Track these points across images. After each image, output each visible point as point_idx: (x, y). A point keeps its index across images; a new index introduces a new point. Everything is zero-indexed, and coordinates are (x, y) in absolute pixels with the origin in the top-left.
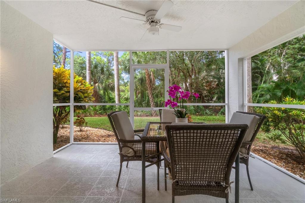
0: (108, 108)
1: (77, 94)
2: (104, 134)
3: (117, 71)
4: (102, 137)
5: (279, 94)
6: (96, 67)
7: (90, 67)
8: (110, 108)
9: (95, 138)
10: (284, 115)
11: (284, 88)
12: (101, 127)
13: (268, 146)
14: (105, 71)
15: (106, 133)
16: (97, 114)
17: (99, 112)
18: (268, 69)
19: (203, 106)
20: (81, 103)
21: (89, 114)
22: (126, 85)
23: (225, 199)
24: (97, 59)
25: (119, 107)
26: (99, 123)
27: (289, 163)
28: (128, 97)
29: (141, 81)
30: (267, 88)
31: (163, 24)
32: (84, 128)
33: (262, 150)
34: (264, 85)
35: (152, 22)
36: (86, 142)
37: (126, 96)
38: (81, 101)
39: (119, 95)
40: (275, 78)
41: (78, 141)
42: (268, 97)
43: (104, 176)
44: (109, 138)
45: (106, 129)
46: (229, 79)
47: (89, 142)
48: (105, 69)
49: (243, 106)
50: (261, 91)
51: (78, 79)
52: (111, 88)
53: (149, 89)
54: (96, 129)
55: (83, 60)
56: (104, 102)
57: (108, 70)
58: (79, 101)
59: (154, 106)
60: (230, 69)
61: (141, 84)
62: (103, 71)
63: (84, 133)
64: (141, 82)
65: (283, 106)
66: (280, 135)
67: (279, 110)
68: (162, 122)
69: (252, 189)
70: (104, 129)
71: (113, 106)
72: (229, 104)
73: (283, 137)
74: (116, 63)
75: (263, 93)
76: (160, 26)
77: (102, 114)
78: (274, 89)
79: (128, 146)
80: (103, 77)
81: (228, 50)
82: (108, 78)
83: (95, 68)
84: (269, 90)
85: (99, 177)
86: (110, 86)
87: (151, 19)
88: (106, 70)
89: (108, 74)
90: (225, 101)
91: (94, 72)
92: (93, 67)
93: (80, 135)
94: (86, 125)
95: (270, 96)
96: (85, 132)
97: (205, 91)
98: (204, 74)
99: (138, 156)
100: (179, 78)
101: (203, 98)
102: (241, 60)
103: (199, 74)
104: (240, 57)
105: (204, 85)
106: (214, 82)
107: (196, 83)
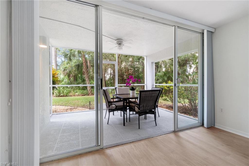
2: (65, 108)
5: (166, 79)
10: (168, 89)
11: (168, 75)
13: (162, 105)
18: (161, 64)
23: (154, 115)
27: (170, 109)
30: (160, 75)
33: (160, 106)
34: (159, 74)
40: (164, 70)
42: (161, 80)
49: (153, 85)
50: (157, 77)
53: (86, 74)
60: (147, 66)
64: (78, 68)
65: (168, 85)
66: (167, 99)
67: (167, 87)
69: (159, 117)
72: (147, 85)
73: (168, 99)
75: (159, 78)
78: (164, 76)
81: (146, 56)
84: (161, 77)
90: (144, 83)
95: (162, 80)
97: (125, 76)
98: (124, 63)
99: (117, 109)
100: (109, 66)
101: (124, 81)
102: (152, 63)
103: (121, 64)
104: (152, 61)
105: (124, 72)
106: (131, 70)
107: (121, 70)
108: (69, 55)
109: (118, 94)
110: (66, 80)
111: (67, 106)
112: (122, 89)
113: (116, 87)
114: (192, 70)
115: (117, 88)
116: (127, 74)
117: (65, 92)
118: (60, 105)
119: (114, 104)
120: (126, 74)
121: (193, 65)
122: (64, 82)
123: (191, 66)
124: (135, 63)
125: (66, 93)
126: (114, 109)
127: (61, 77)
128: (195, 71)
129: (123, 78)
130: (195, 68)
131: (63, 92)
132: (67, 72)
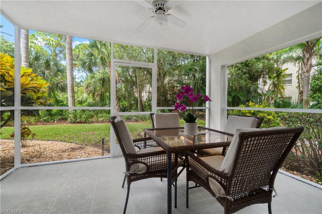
0: (55, 113)
1: (25, 94)
2: (64, 148)
3: (71, 67)
4: (64, 152)
6: (37, 58)
7: (27, 58)
8: (57, 113)
9: (53, 154)
11: (233, 95)
12: (57, 138)
14: (51, 65)
15: (67, 146)
16: (40, 122)
17: (44, 118)
19: (168, 110)
20: (32, 106)
21: (28, 123)
22: (79, 85)
24: (36, 49)
25: (74, 112)
26: (51, 133)
28: (83, 100)
29: (102, 81)
31: (171, 15)
32: (29, 142)
35: (160, 8)
36: (40, 161)
37: (79, 99)
38: (33, 103)
39: (73, 97)
41: (26, 161)
43: (98, 207)
44: (75, 153)
45: (64, 141)
46: (211, 85)
47: (45, 161)
48: (52, 63)
51: (26, 71)
52: (61, 87)
54: (50, 142)
55: (11, 47)
56: (49, 106)
57: (56, 65)
58: (27, 104)
59: (119, 110)
60: (212, 75)
61: (103, 85)
62: (49, 65)
63: (30, 149)
64: (103, 83)
68: (155, 128)
70: (61, 141)
71: (62, 111)
72: (211, 108)
74: (69, 57)
76: (167, 16)
77: (48, 122)
79: (141, 161)
80: (48, 73)
82: (56, 75)
83: (36, 60)
85: (90, 210)
86: (59, 85)
87: (160, 4)
88: (53, 65)
89: (56, 70)
90: (205, 105)
91: (34, 65)
92: (32, 58)
93: (25, 153)
94: (33, 137)
96: (32, 148)
97: (169, 96)
98: (168, 78)
99: (151, 172)
100: (146, 81)
101: (168, 102)
102: (223, 67)
103: (164, 78)
104: (223, 64)
105: (167, 90)
106: (177, 87)
107: (164, 87)
108: (87, 63)
109: (156, 129)
110: (90, 100)
111: (71, 143)
112: (165, 116)
113: (152, 112)
114: (266, 88)
115: (153, 114)
116: (172, 93)
117: (83, 116)
118: (59, 140)
119: (142, 162)
120: (170, 92)
121: (268, 81)
122: (88, 102)
123: (265, 82)
124: (183, 77)
125: (85, 118)
126: (141, 174)
127: (84, 96)
128: (270, 89)
129: (167, 98)
130: (271, 84)
131: (81, 117)
132: (91, 90)
